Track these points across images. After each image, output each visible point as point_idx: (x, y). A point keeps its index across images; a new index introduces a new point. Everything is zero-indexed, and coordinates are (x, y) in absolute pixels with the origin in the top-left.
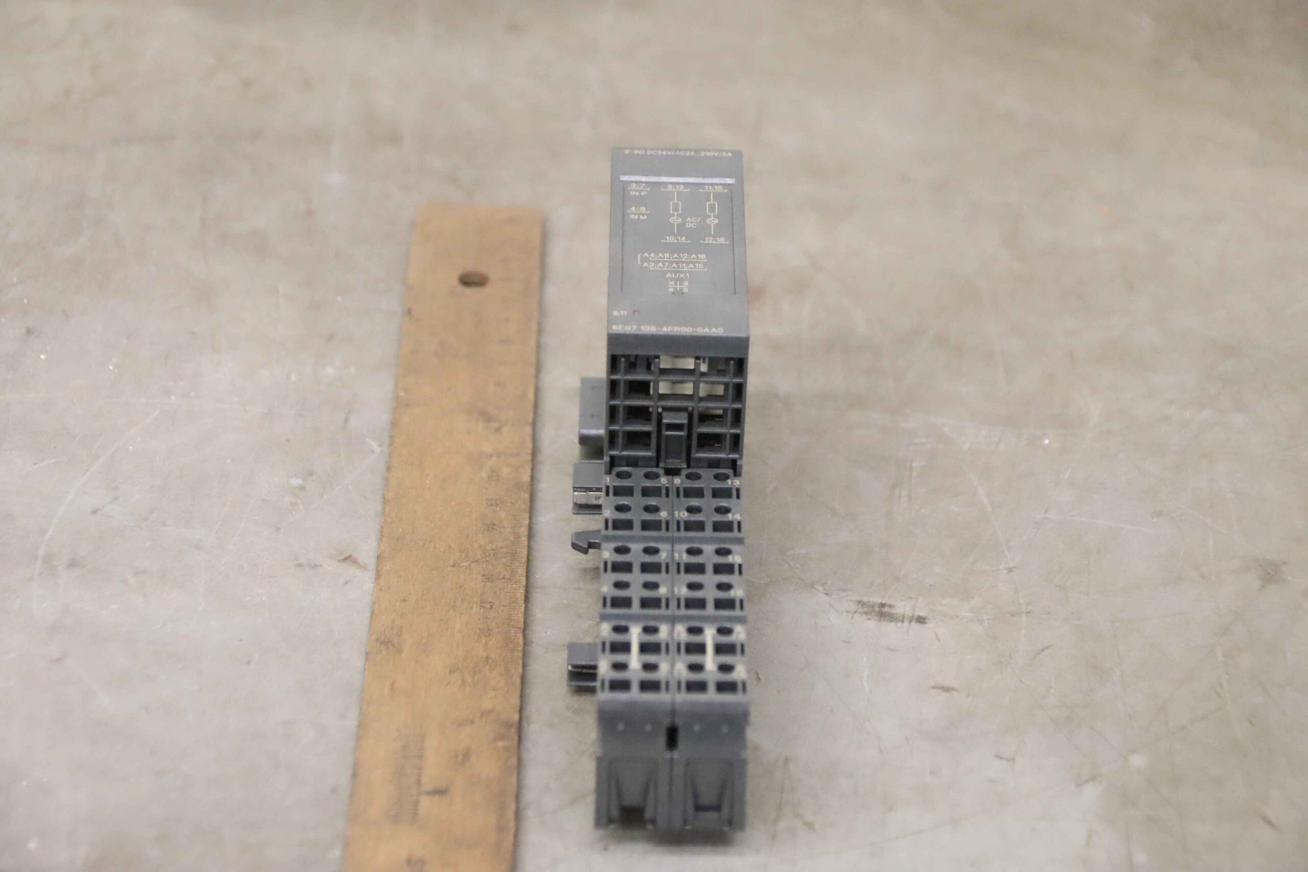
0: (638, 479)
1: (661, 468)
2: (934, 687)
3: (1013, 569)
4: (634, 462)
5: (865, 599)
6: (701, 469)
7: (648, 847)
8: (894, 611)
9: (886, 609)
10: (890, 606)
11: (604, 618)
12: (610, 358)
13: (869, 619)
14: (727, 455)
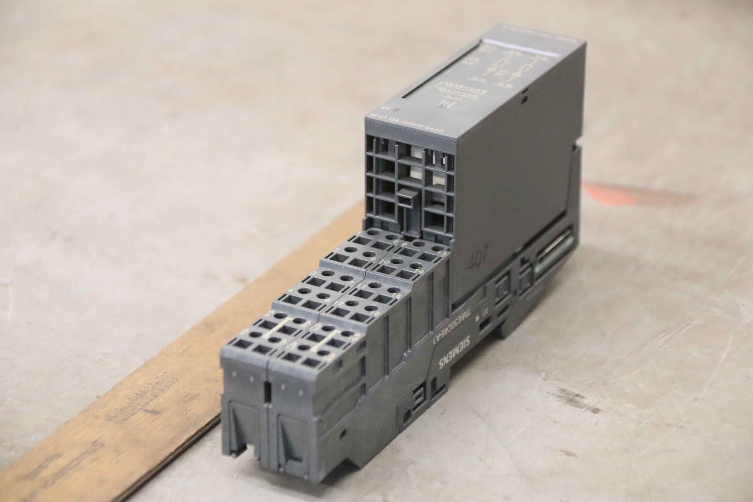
0: (381, 237)
1: (402, 235)
2: (561, 451)
3: (699, 400)
4: (384, 226)
5: (568, 389)
6: (426, 241)
7: (265, 483)
8: (581, 400)
9: (577, 399)
10: (583, 397)
11: (274, 306)
12: (366, 136)
13: (559, 401)
14: (445, 234)
